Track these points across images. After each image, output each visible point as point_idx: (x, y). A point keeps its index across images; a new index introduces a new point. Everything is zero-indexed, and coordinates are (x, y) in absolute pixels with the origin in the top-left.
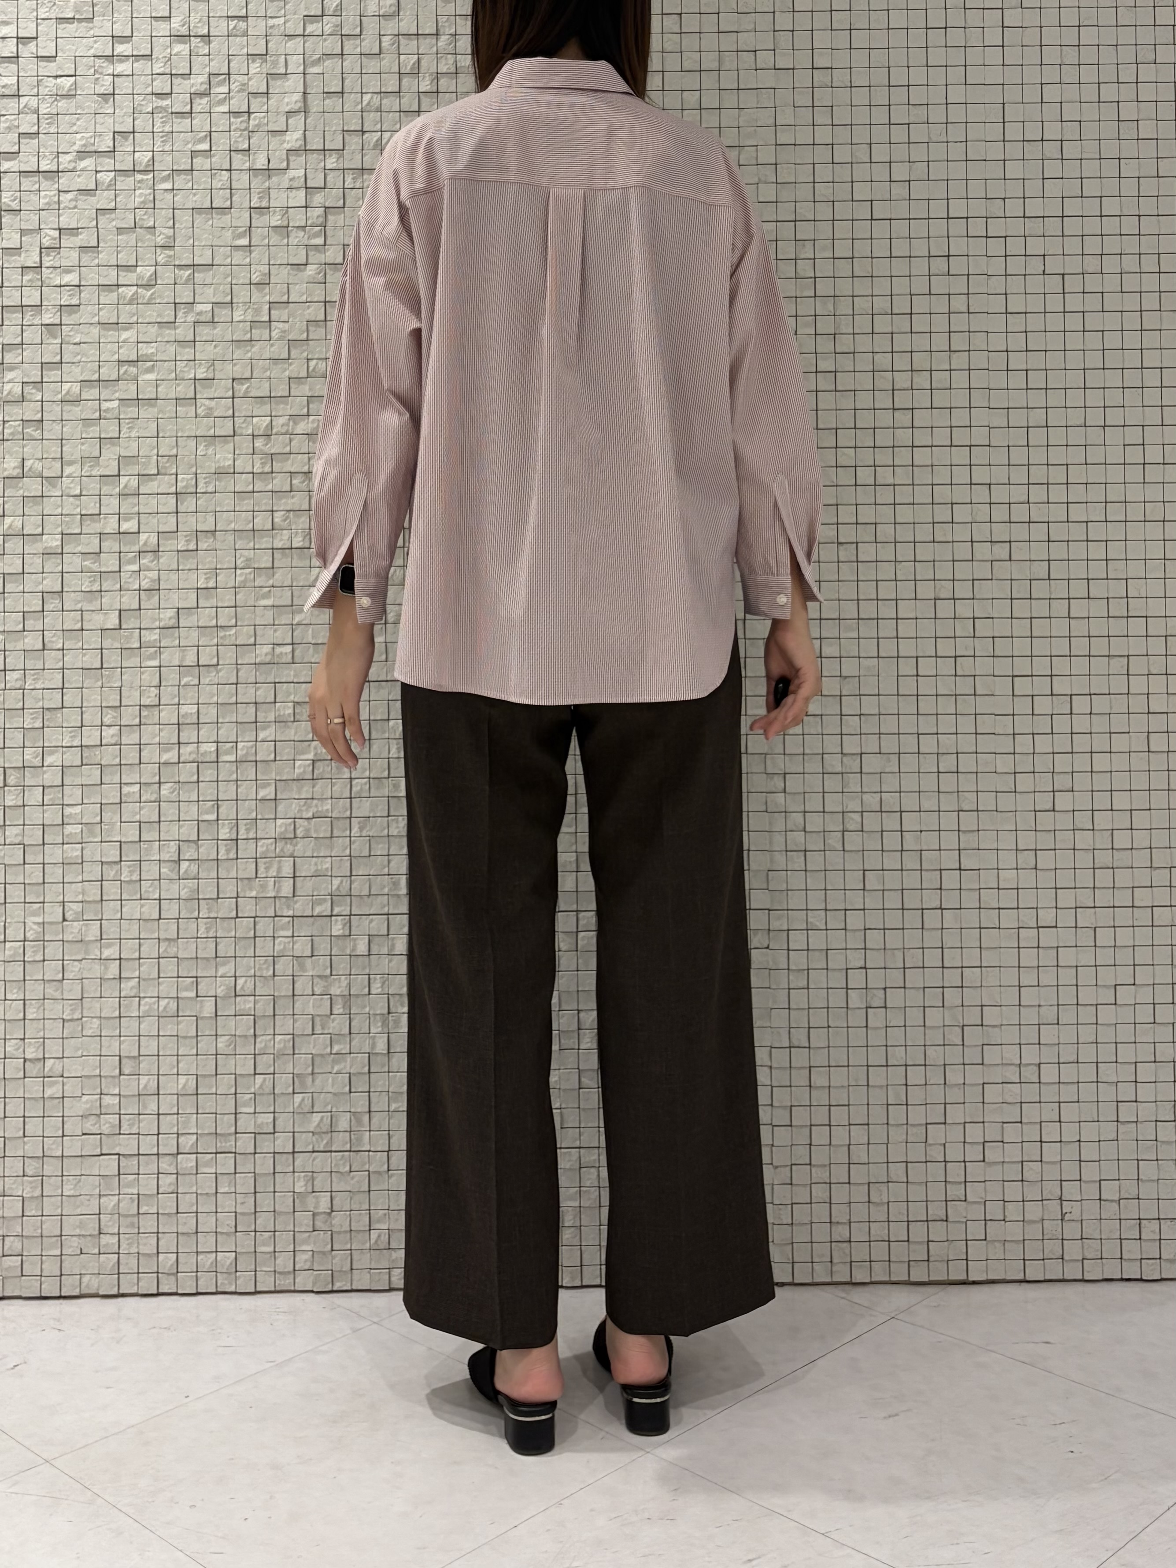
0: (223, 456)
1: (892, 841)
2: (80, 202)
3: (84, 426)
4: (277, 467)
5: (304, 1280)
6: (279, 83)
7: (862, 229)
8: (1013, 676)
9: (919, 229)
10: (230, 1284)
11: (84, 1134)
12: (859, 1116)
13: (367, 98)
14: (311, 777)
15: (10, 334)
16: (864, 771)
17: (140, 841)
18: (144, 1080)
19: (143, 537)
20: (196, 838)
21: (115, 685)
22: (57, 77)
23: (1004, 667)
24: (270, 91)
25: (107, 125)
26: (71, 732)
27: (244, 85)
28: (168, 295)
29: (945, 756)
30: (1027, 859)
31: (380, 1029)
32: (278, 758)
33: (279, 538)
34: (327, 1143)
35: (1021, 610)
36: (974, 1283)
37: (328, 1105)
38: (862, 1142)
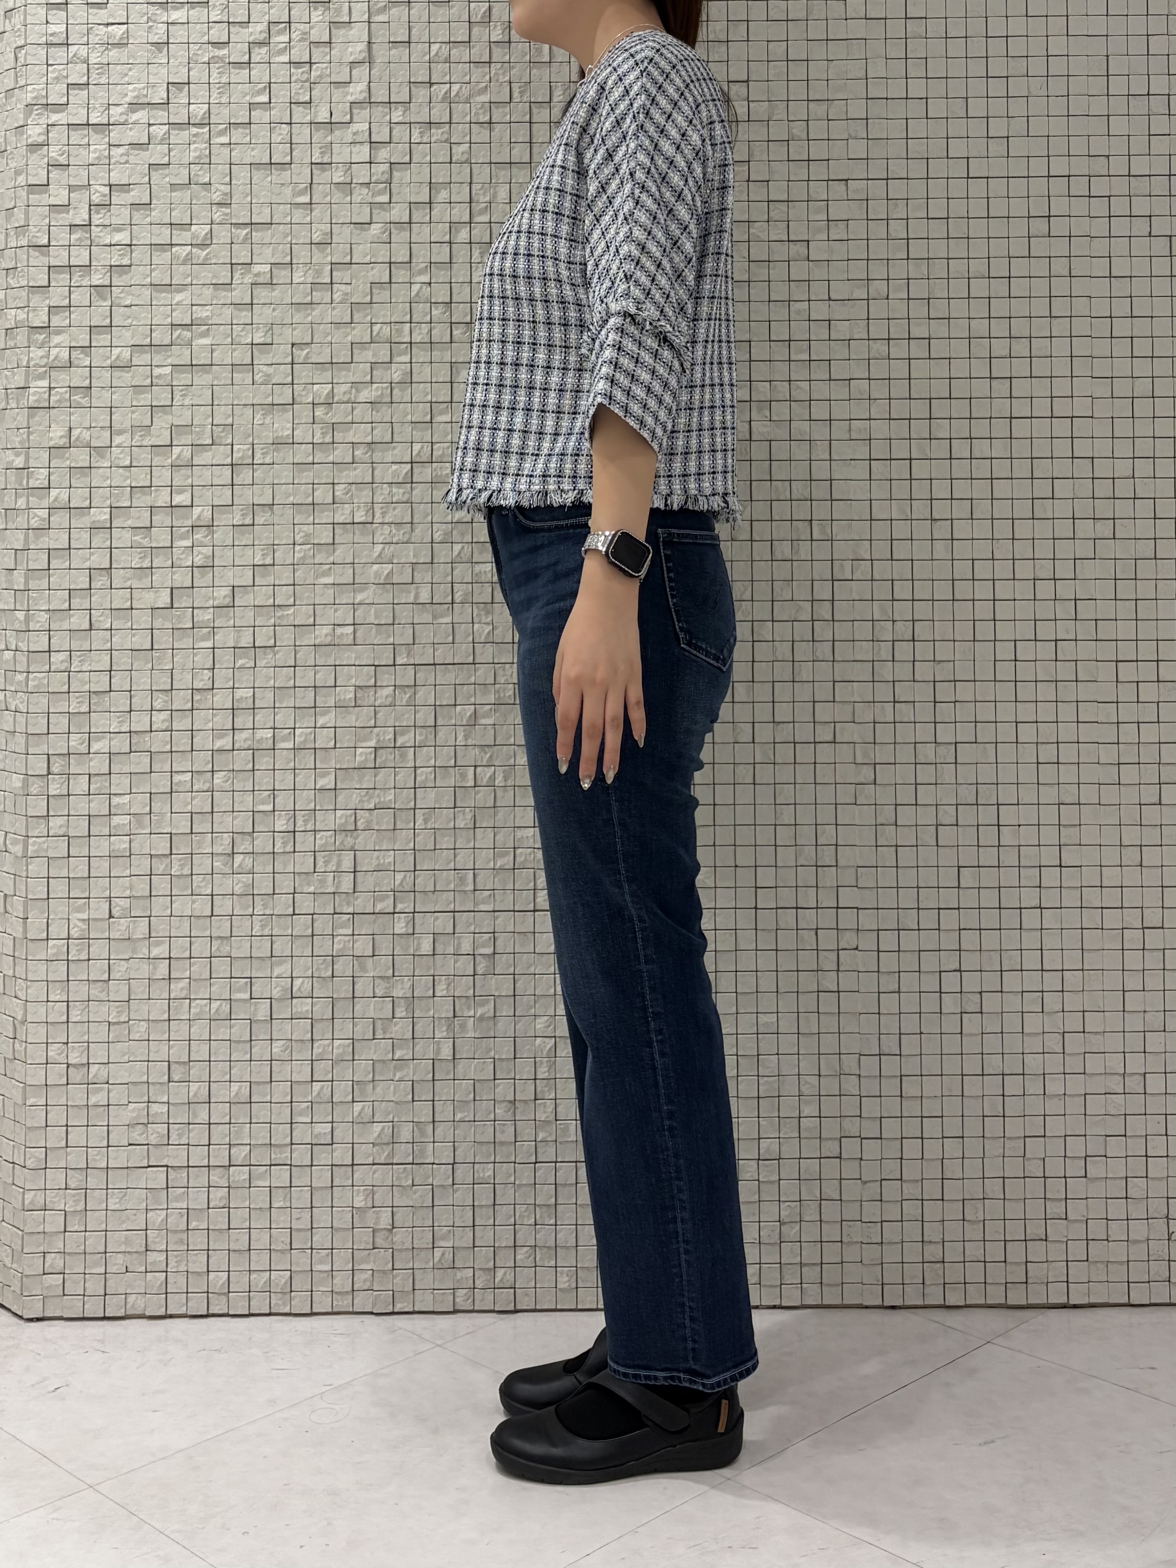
0: (282, 426)
1: (989, 836)
2: (131, 157)
3: (135, 393)
4: (338, 437)
5: (362, 1301)
6: (342, 32)
7: (957, 188)
8: (1117, 661)
9: (1018, 187)
10: (285, 1305)
11: (130, 1145)
12: (953, 1127)
13: (435, 48)
14: (373, 766)
15: (57, 296)
16: (959, 761)
17: (192, 833)
18: (194, 1087)
19: (197, 511)
20: (251, 830)
21: (166, 668)
22: (108, 24)
23: (1107, 651)
24: (333, 41)
25: (160, 75)
26: (119, 718)
27: (305, 34)
28: (224, 256)
29: (1044, 745)
30: (1132, 856)
31: (445, 1034)
32: (337, 746)
33: (340, 512)
34: (389, 1154)
35: (1126, 590)
36: (1075, 1307)
37: (390, 1114)
38: (956, 1156)
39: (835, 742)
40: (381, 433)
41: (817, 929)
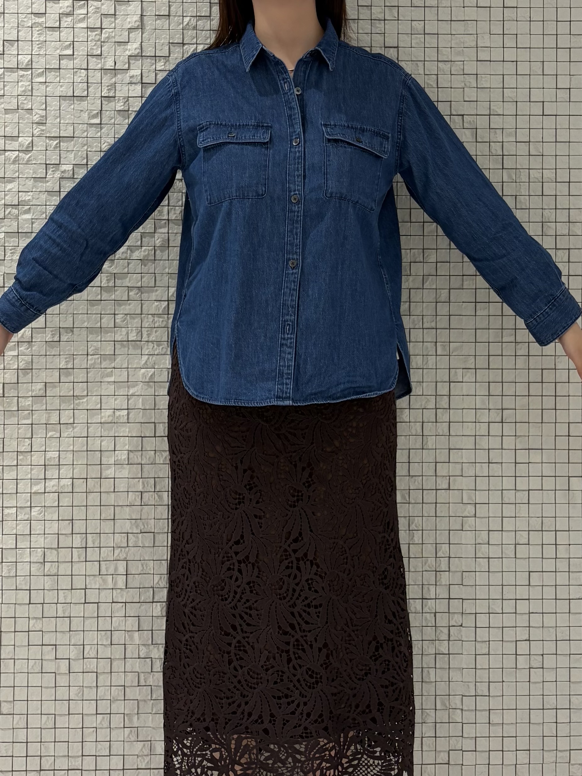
1: (549, 551)
4: (118, 282)
6: (123, 7)
12: (522, 743)
13: (186, 20)
14: (140, 504)
16: (530, 502)
17: (16, 548)
20: (57, 547)
24: (117, 14)
27: (98, 8)
28: (41, 159)
32: (116, 490)
33: (119, 333)
34: (148, 762)
37: (149, 735)
38: (525, 762)
39: (449, 489)
40: (148, 280)
41: (436, 612)
